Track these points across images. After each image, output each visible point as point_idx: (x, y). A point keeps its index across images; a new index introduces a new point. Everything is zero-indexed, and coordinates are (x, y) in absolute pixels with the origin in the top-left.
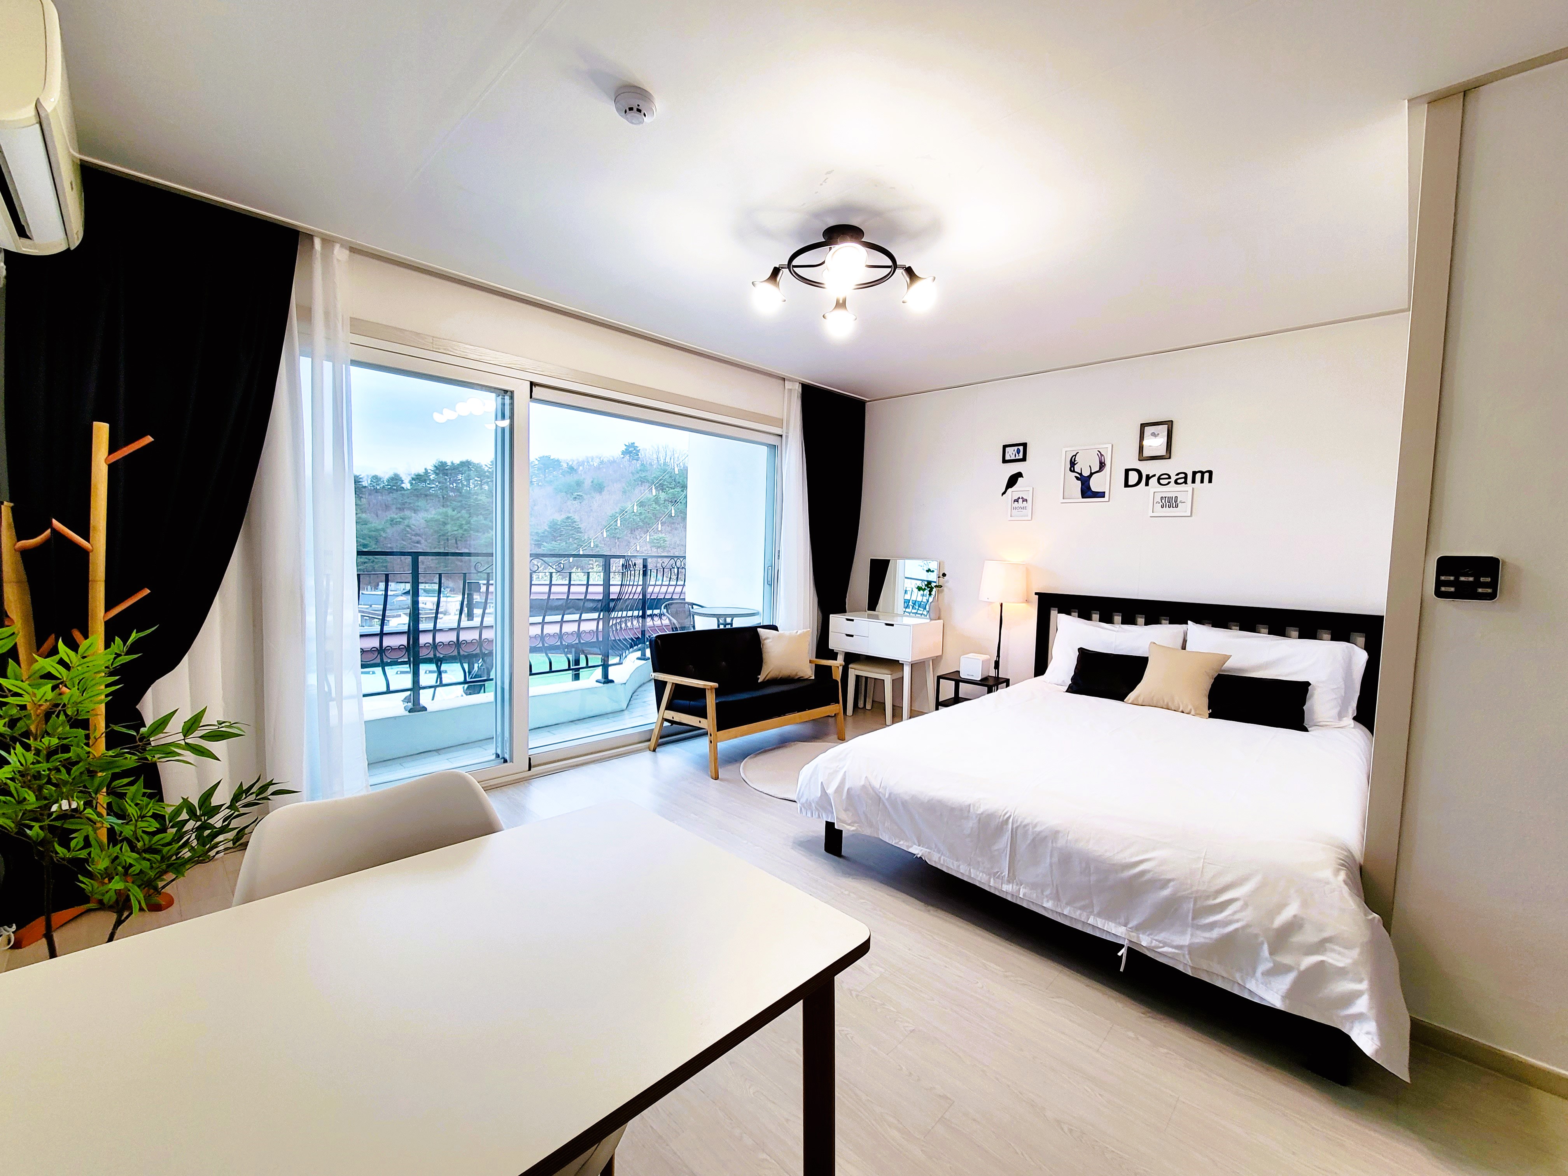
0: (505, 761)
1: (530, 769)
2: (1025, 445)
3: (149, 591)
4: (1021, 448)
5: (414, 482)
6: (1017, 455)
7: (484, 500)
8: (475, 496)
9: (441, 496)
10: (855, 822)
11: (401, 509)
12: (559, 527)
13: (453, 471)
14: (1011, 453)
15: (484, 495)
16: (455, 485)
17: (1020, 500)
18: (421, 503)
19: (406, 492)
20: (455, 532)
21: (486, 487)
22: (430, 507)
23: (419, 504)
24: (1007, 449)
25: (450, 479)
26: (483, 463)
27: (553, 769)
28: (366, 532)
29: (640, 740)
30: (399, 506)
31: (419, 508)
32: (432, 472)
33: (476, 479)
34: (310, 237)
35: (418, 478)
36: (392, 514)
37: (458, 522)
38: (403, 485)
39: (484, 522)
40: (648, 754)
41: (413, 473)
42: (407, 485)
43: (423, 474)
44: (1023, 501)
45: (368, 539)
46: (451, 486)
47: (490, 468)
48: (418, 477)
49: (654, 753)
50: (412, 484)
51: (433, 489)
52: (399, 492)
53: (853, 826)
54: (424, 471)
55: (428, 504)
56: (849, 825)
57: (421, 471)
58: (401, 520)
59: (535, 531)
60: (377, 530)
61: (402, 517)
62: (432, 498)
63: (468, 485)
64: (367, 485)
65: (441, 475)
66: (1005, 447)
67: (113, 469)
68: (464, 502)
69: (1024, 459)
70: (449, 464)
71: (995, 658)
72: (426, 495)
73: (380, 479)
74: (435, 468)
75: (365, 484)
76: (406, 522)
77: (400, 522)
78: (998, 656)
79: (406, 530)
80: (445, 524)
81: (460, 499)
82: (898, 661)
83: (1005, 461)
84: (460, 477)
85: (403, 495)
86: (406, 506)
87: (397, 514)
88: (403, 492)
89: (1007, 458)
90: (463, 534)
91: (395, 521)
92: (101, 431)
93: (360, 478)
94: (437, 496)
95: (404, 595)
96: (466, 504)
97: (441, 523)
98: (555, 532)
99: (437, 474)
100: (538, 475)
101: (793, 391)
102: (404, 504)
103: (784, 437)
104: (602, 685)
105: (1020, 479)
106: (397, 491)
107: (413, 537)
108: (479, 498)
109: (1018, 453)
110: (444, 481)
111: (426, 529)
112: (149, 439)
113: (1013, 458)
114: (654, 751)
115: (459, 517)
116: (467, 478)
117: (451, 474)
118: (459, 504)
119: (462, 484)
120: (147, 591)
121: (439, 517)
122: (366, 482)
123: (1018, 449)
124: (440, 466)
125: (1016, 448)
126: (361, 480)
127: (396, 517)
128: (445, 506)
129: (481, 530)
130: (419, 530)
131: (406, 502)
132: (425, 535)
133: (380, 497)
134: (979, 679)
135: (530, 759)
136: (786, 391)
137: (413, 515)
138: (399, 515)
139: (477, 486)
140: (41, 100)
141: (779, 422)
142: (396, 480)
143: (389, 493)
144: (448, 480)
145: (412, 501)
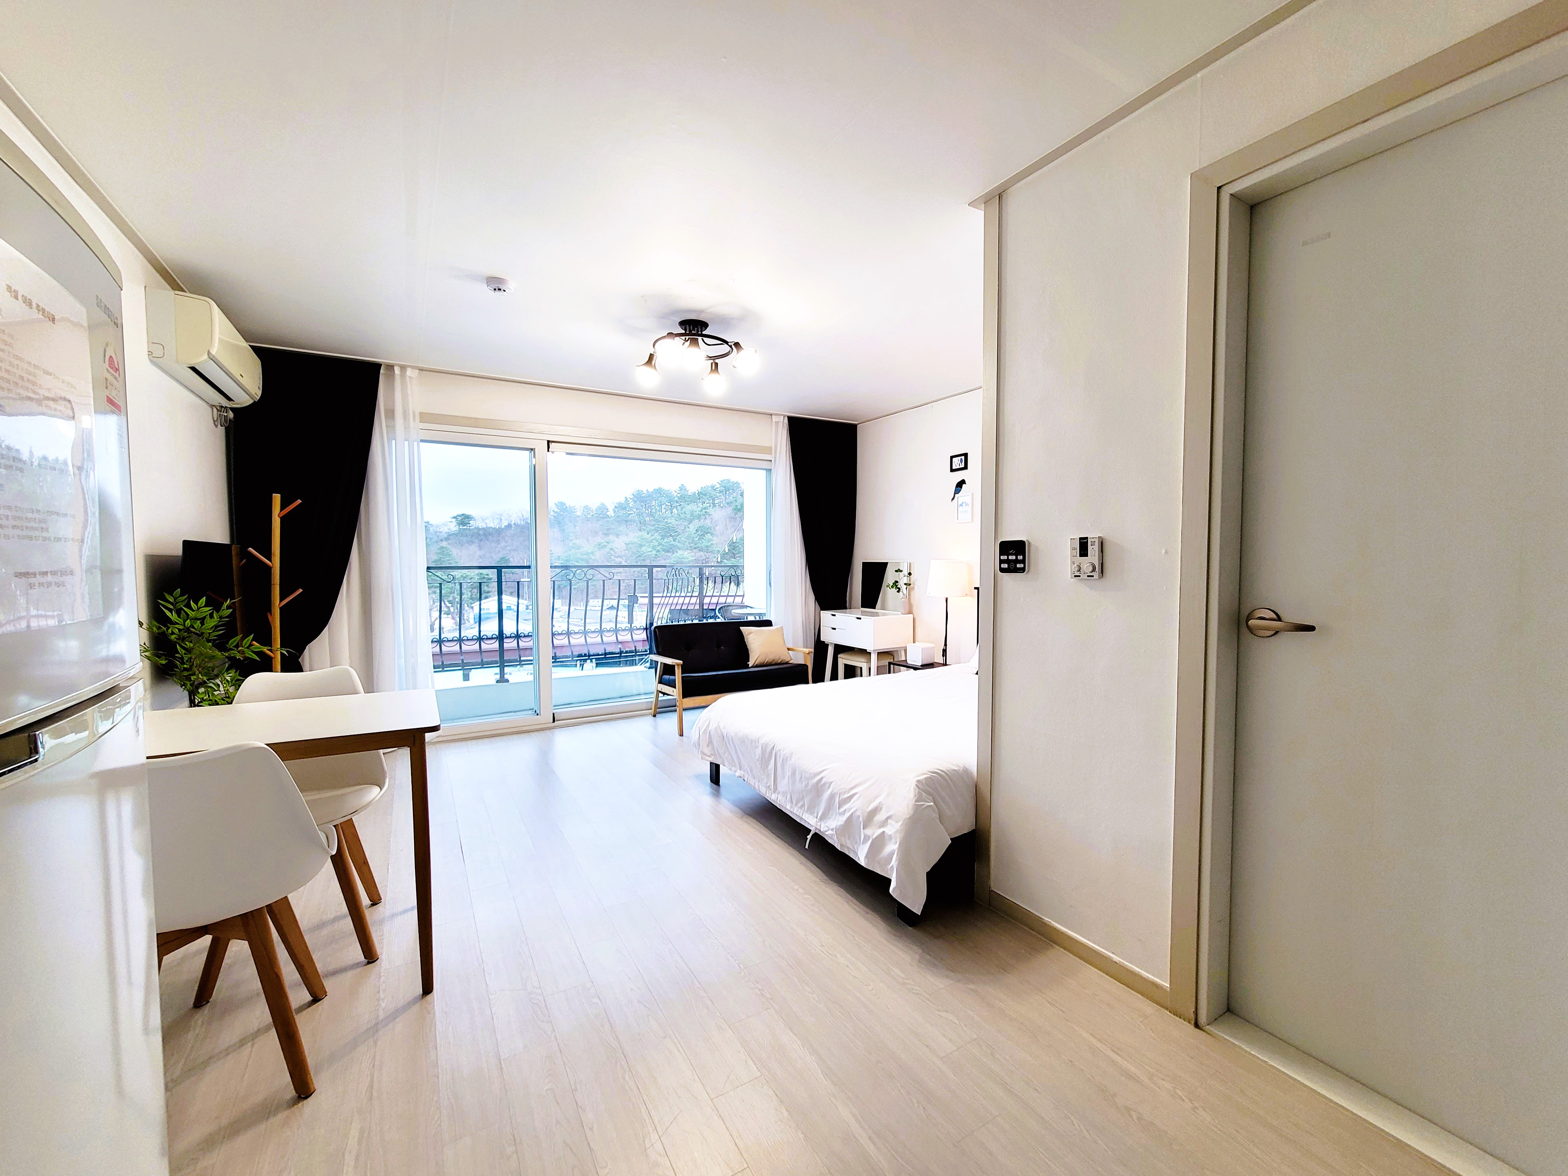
0: (538, 715)
1: (554, 721)
2: (966, 455)
3: (302, 590)
4: (963, 458)
5: (616, 510)
6: (961, 464)
7: (673, 523)
8: (666, 520)
9: (638, 522)
10: (712, 755)
11: (606, 535)
12: (737, 545)
13: (648, 498)
14: (957, 463)
15: (673, 518)
16: (649, 510)
17: (964, 505)
18: (623, 528)
19: (610, 519)
20: (650, 553)
21: (675, 511)
22: (630, 531)
23: (621, 529)
24: (954, 459)
25: (646, 505)
26: (672, 490)
27: (571, 723)
28: (579, 555)
29: (646, 708)
30: (605, 532)
31: (621, 533)
32: (631, 500)
33: (667, 504)
34: (390, 367)
35: (620, 507)
36: (599, 539)
37: (652, 543)
38: (608, 513)
39: (673, 543)
40: (651, 718)
41: (616, 503)
42: (611, 513)
43: (623, 502)
44: (966, 505)
45: (580, 561)
46: (647, 511)
47: (678, 493)
48: (620, 505)
49: (654, 718)
50: (615, 512)
51: (632, 515)
52: (605, 520)
53: (711, 757)
54: (625, 500)
55: (628, 529)
56: (708, 756)
57: (623, 500)
58: (606, 544)
59: (717, 550)
60: (587, 554)
61: (607, 541)
62: (631, 523)
63: (661, 510)
64: (580, 514)
65: (638, 502)
66: (952, 457)
67: (283, 519)
68: (657, 526)
69: (966, 468)
70: (645, 492)
71: (942, 647)
72: (626, 521)
73: (590, 508)
74: (633, 497)
75: (578, 514)
76: (610, 546)
77: (606, 545)
78: (946, 645)
79: (610, 553)
80: (641, 546)
81: (654, 523)
82: (866, 650)
83: (952, 470)
84: (653, 503)
85: (608, 521)
86: (611, 531)
87: (603, 539)
88: (608, 519)
89: (954, 468)
90: (656, 555)
91: (602, 545)
92: (277, 498)
93: (575, 509)
94: (634, 521)
95: (607, 610)
96: (658, 528)
97: (637, 545)
98: (734, 549)
99: (635, 502)
100: (719, 497)
101: (779, 423)
102: (609, 530)
103: (773, 461)
104: (647, 669)
105: (964, 485)
106: (604, 518)
107: (616, 559)
108: (669, 521)
109: (961, 463)
110: (641, 507)
111: (626, 551)
112: (299, 501)
113: (958, 467)
114: (655, 716)
115: (653, 540)
116: (659, 504)
117: (646, 501)
118: (653, 528)
119: (656, 509)
120: (301, 590)
121: (636, 540)
122: (579, 512)
123: (961, 458)
124: (637, 494)
125: (959, 458)
126: (575, 511)
127: (602, 541)
128: (642, 530)
129: (671, 550)
130: (621, 552)
131: (610, 528)
132: (625, 556)
133: (590, 525)
134: (920, 665)
135: (554, 714)
136: (774, 423)
137: (616, 539)
138: (605, 539)
139: (668, 510)
140: (210, 350)
141: (768, 450)
142: (603, 508)
143: (597, 521)
144: (644, 506)
145: (614, 527)
